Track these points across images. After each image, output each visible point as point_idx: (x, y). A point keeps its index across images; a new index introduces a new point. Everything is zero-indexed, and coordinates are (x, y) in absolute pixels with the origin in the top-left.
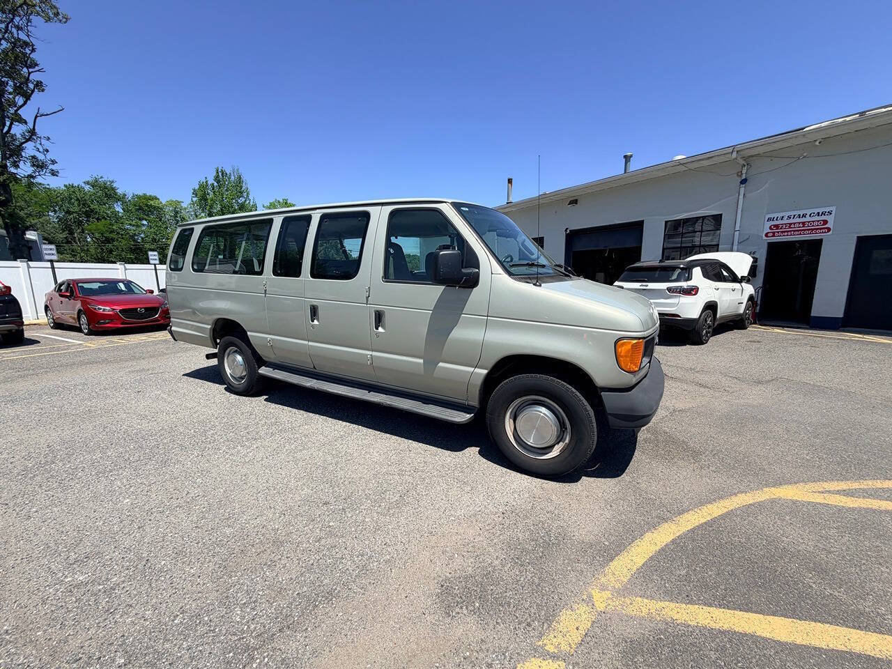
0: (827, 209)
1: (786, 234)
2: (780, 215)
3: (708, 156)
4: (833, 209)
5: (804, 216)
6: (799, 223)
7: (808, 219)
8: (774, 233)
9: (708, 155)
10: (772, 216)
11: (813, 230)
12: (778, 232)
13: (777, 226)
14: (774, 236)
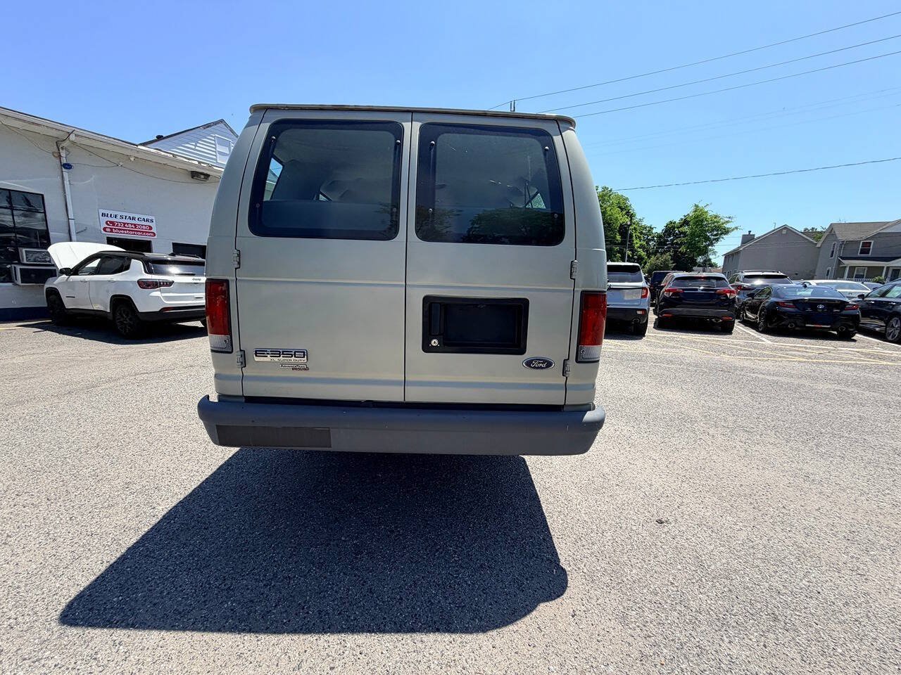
0: (150, 218)
1: (122, 231)
2: (114, 213)
3: (34, 121)
4: (153, 218)
5: (134, 219)
6: (132, 224)
7: (136, 222)
8: (111, 229)
9: (20, 116)
10: (104, 211)
11: (143, 232)
12: (115, 229)
13: (112, 223)
14: (112, 231)
